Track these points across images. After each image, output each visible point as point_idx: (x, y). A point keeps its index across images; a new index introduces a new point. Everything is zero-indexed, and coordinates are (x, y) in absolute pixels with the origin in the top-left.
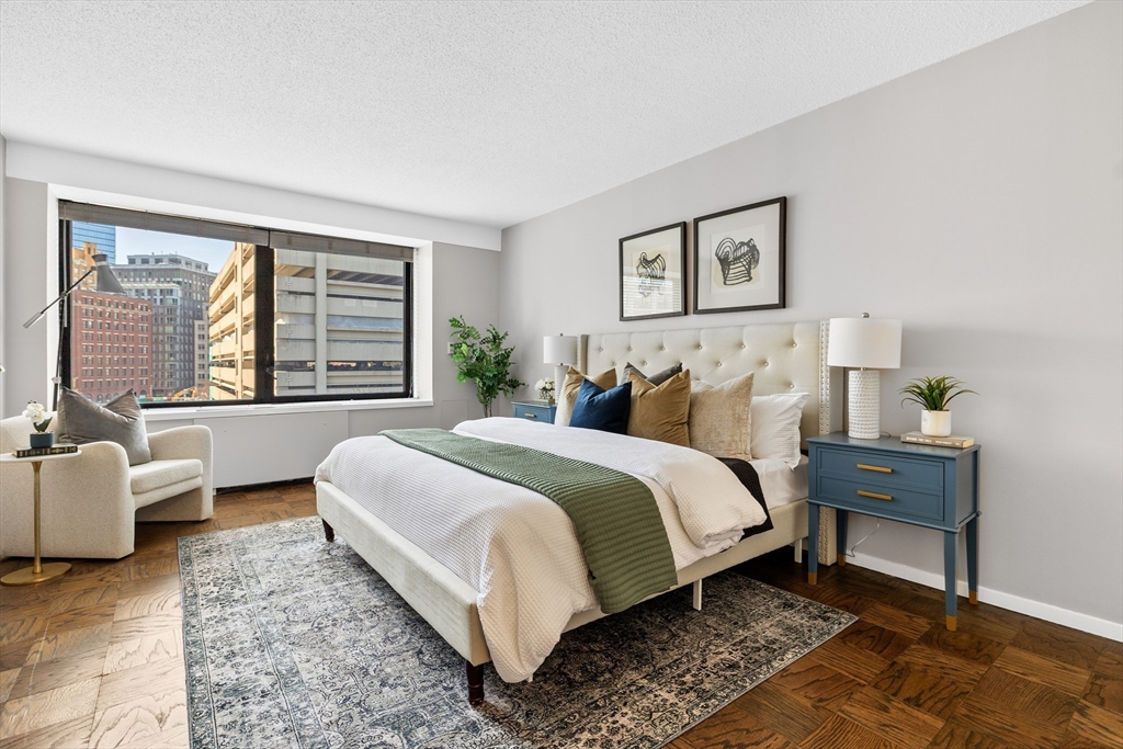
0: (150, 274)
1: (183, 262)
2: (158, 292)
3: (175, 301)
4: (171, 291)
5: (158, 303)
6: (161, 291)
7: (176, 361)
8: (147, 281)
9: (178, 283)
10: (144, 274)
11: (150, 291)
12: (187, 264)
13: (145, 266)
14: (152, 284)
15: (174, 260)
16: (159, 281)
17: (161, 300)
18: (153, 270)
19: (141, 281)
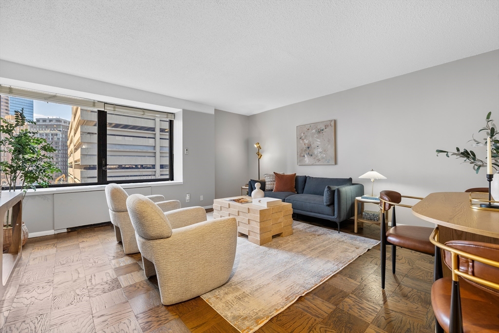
0: (47, 127)
1: (63, 122)
2: (50, 135)
3: (58, 139)
4: (57, 134)
5: (51, 139)
6: (52, 134)
7: (59, 165)
8: (45, 130)
9: (60, 131)
10: (44, 127)
11: (46, 135)
12: (64, 122)
13: (44, 123)
14: (48, 131)
15: (58, 120)
16: (51, 130)
17: (52, 138)
18: (48, 125)
19: (42, 130)
